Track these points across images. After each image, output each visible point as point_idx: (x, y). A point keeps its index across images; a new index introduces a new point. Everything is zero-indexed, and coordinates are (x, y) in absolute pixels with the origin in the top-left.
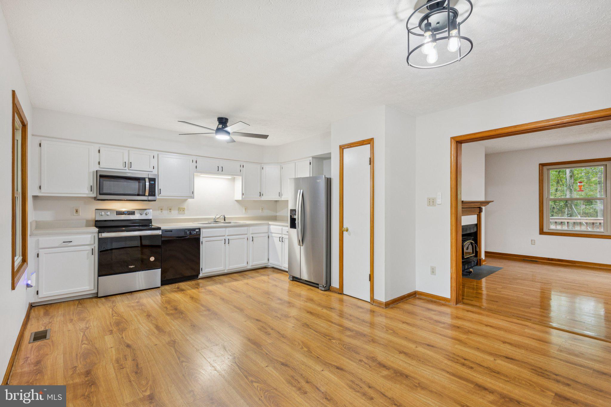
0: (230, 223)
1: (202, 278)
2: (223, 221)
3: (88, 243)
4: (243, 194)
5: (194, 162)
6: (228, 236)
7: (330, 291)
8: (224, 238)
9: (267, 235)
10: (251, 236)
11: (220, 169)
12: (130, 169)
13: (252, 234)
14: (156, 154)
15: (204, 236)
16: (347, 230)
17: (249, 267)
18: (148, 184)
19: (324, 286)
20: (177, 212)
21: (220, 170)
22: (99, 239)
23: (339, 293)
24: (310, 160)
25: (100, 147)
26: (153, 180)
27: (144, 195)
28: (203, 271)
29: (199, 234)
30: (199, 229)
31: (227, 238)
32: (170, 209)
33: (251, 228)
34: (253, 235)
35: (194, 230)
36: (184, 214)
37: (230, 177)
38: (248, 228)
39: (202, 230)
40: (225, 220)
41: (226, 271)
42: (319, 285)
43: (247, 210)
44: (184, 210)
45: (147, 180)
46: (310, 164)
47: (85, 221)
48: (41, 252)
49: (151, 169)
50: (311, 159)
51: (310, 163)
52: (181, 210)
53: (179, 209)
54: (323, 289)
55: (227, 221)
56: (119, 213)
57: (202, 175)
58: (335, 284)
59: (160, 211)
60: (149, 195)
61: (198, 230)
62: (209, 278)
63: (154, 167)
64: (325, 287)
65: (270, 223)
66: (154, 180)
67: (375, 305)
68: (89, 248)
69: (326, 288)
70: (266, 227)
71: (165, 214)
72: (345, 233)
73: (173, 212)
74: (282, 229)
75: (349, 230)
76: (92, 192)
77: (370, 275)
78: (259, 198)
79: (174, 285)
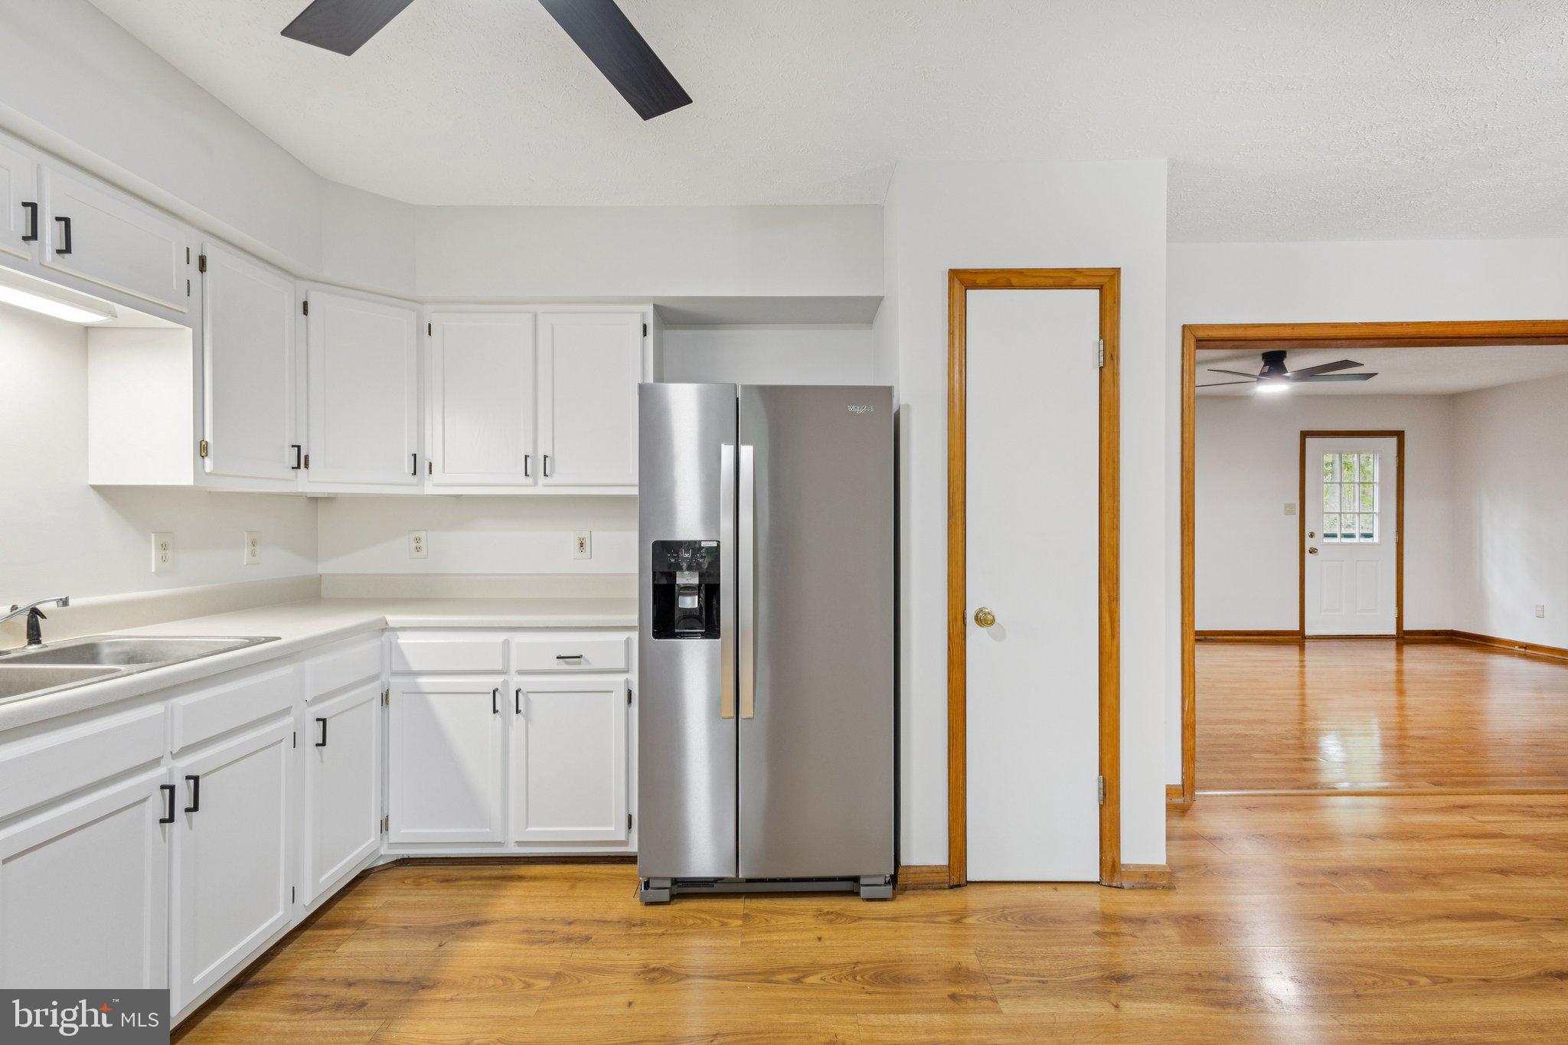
4: (205, 451)
11: (49, 230)
16: (984, 620)
21: (47, 243)
24: (643, 315)
31: (176, 771)
42: (862, 881)
46: (645, 334)
50: (649, 310)
51: (645, 327)
65: (393, 619)
70: (379, 644)
72: (975, 634)
74: (506, 644)
75: (992, 619)
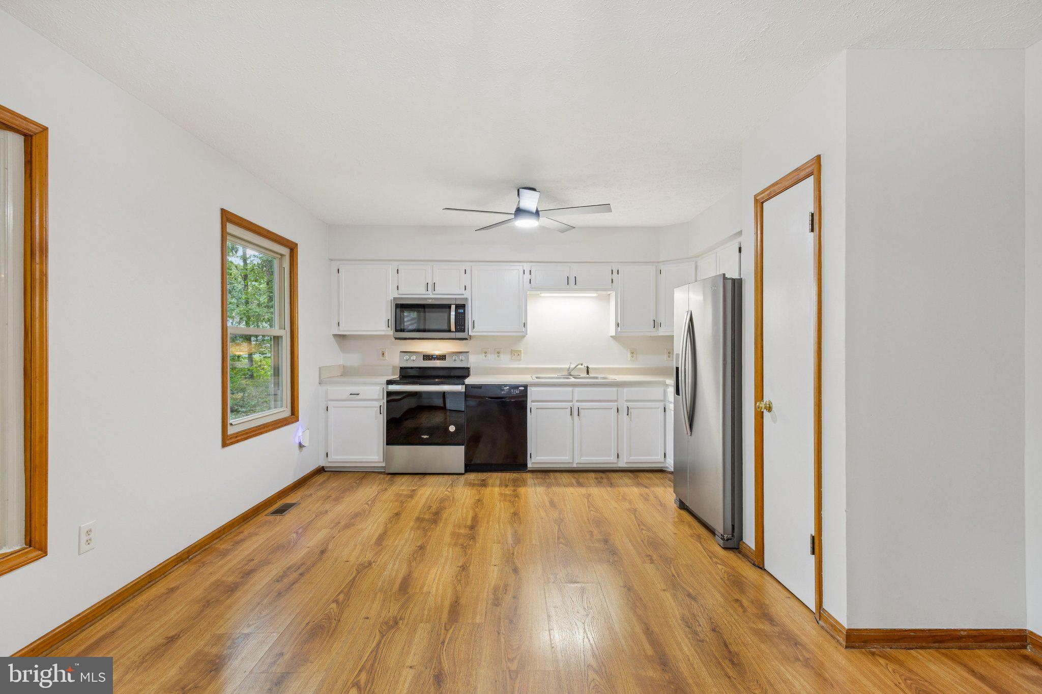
0: (596, 378)
1: (533, 471)
2: (585, 375)
3: (376, 397)
4: (618, 325)
5: (527, 272)
6: (578, 401)
7: (740, 552)
8: (570, 404)
9: (661, 405)
10: (626, 404)
11: (572, 281)
12: (434, 292)
13: (627, 401)
14: (467, 266)
15: (533, 399)
16: (769, 409)
17: (622, 464)
18: (454, 313)
19: (726, 538)
20: (508, 356)
21: (571, 283)
22: (389, 394)
23: (754, 565)
24: (740, 243)
25: (398, 266)
26: (461, 307)
27: (450, 331)
28: (533, 461)
29: (524, 394)
30: (526, 387)
31: (575, 405)
32: (498, 353)
33: (625, 390)
34: (630, 404)
35: (517, 387)
36: (520, 360)
37: (595, 295)
38: (620, 389)
39: (531, 388)
40: (588, 373)
41: (575, 465)
43: (634, 355)
44: (518, 353)
45: (453, 307)
46: (740, 252)
47: (391, 367)
48: (331, 404)
49: (463, 291)
50: (741, 239)
51: (740, 248)
52: (515, 354)
53: (512, 352)
54: (721, 542)
55: (591, 375)
56: (427, 357)
57: (542, 295)
58: (749, 539)
59: (484, 355)
60: (457, 330)
61: (523, 388)
62: (545, 472)
63: (465, 286)
64: (728, 540)
65: (668, 381)
66: (463, 306)
67: (822, 627)
68: (377, 404)
69: (730, 544)
70: (661, 389)
71: (491, 360)
72: (766, 415)
73: (502, 356)
75: (774, 409)
76: (390, 328)
77: (813, 538)
78: (654, 333)
79: (480, 474)
